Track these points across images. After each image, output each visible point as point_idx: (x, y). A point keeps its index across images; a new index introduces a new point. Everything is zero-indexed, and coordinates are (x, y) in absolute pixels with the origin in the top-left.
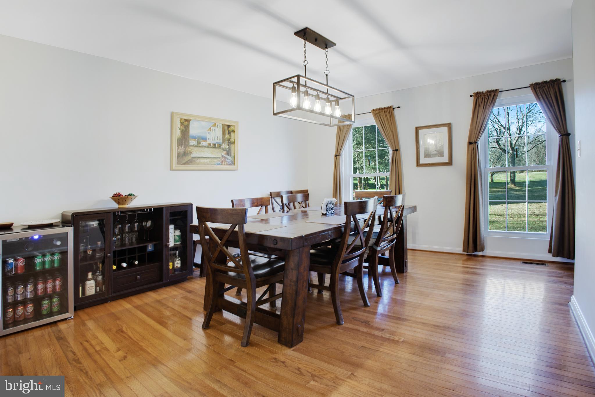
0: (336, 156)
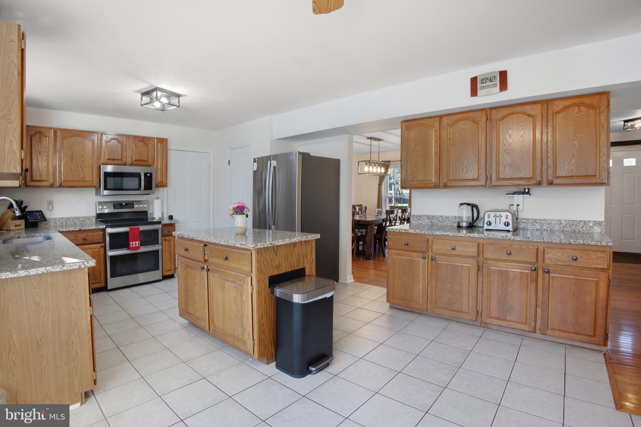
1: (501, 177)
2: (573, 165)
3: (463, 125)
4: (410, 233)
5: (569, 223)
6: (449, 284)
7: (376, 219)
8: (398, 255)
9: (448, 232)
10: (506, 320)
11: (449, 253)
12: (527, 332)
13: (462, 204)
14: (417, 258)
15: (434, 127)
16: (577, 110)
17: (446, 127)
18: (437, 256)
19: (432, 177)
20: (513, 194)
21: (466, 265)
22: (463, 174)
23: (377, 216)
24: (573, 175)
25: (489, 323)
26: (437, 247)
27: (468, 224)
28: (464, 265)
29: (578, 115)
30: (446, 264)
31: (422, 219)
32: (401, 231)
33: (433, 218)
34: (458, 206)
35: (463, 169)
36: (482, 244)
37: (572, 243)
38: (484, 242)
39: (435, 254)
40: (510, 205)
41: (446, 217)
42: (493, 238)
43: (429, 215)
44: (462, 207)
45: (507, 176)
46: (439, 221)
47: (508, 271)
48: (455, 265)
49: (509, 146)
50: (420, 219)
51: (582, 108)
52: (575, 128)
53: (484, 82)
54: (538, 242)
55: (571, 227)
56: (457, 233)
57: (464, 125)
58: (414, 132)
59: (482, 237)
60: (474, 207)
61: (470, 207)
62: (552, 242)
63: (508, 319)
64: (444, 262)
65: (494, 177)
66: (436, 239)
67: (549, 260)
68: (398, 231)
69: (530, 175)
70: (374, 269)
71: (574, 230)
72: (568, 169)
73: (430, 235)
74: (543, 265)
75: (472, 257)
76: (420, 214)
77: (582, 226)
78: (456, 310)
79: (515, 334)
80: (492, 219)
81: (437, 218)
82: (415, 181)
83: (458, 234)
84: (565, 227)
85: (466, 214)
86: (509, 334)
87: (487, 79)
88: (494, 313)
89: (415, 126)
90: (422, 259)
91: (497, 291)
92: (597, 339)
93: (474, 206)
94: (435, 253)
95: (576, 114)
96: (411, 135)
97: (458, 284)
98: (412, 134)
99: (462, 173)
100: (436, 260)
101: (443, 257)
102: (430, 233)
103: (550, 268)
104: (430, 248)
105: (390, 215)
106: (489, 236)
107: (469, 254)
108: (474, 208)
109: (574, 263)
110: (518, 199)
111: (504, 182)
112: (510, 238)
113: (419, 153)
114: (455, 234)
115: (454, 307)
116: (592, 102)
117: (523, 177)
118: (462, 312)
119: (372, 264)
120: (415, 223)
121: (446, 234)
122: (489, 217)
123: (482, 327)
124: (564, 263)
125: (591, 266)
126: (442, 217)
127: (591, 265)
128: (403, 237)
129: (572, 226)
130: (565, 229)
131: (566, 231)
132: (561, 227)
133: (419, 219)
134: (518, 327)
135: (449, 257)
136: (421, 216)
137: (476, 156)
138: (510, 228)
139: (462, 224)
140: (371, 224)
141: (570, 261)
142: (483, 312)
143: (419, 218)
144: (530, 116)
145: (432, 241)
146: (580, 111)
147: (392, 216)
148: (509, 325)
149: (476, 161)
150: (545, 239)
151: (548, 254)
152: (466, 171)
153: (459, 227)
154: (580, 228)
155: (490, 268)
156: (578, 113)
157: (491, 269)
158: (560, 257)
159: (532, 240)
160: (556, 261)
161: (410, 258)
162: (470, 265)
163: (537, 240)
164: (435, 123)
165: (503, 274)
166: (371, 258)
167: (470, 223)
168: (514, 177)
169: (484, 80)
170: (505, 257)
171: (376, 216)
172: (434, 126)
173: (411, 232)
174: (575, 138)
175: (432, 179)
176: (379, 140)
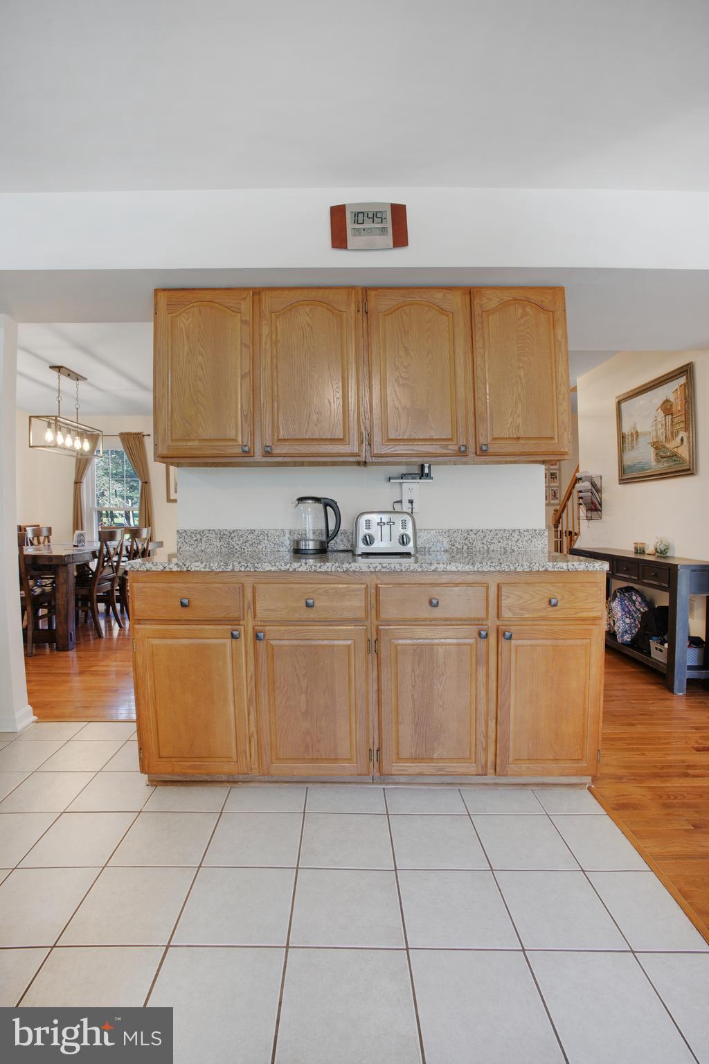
0: (76, 483)
1: (392, 436)
2: (518, 416)
3: (308, 315)
4: (195, 571)
5: (497, 534)
6: (303, 696)
7: (76, 552)
8: (164, 636)
9: (295, 564)
10: (431, 760)
11: (297, 616)
12: (473, 777)
13: (301, 500)
14: (215, 637)
15: (240, 313)
16: (520, 311)
17: (267, 314)
18: (268, 628)
19: (237, 432)
20: (402, 478)
21: (341, 643)
22: (310, 426)
23: (77, 546)
24: (519, 435)
25: (397, 773)
26: (269, 605)
27: (318, 543)
28: (336, 642)
29: (522, 321)
30: (292, 646)
31: (204, 539)
32: (167, 569)
33: (233, 535)
34: (294, 505)
35: (310, 415)
36: (374, 586)
37: (550, 569)
38: (379, 582)
39: (262, 624)
40: (395, 502)
41: (263, 533)
42: (402, 571)
43: (221, 528)
44: (302, 506)
45: (404, 435)
46: (246, 542)
47: (433, 645)
48: (316, 646)
49: (404, 370)
50: (201, 540)
51: (528, 309)
52: (520, 345)
53: (360, 221)
54: (490, 571)
55: (499, 542)
56: (319, 565)
57: (311, 315)
58: (190, 319)
59: (377, 570)
60: (330, 506)
61: (321, 506)
62: (516, 572)
63: (435, 755)
64: (286, 642)
65: (377, 438)
66: (262, 583)
67: (510, 610)
68: (161, 568)
69: (447, 434)
70: (81, 673)
71: (504, 548)
72: (511, 423)
73: (247, 574)
74: (498, 623)
75: (355, 621)
76: (200, 527)
77: (516, 539)
78: (323, 756)
79: (442, 784)
80: (375, 531)
81: (241, 536)
82: (194, 440)
83: (320, 567)
84: (491, 543)
85: (310, 522)
86: (432, 787)
87: (366, 215)
88: (406, 751)
89: (191, 306)
90: (228, 641)
91: (413, 695)
92: (586, 765)
93: (328, 504)
94: (263, 621)
95: (520, 319)
96: (183, 326)
97: (325, 694)
98: (184, 324)
99: (308, 423)
100: (267, 638)
101: (284, 628)
102: (248, 569)
103: (512, 628)
104: (249, 607)
105: (108, 542)
106: (393, 568)
107: (346, 615)
108: (328, 508)
109: (551, 613)
110: (413, 488)
111: (398, 447)
112: (436, 568)
113: (202, 369)
114: (313, 567)
115: (319, 751)
116: (542, 301)
117: (435, 438)
118: (336, 760)
119: (75, 659)
120: (187, 548)
121: (291, 569)
122: (368, 527)
123: (377, 783)
124: (536, 615)
125: (578, 615)
126: (252, 532)
127: (578, 612)
128: (174, 585)
129: (501, 541)
130: (492, 547)
131: (493, 551)
132: (484, 543)
133: (197, 540)
134: (456, 770)
135: (300, 628)
136: (202, 533)
137: (338, 388)
138: (410, 547)
139: (305, 545)
140: (66, 565)
141: (545, 609)
142: (384, 751)
143: (198, 536)
144: (442, 311)
145: (254, 589)
146: (525, 314)
147: (113, 544)
148: (440, 770)
149: (338, 398)
150: (503, 566)
151: (508, 597)
152: (315, 422)
153: (298, 552)
154: (514, 543)
155: (395, 642)
156: (522, 317)
157: (398, 645)
158: (529, 602)
159: (480, 570)
160: (521, 611)
161: (198, 641)
162: (349, 642)
163: (489, 569)
164: (243, 303)
165: (423, 653)
166: (70, 647)
167: (322, 543)
168: (417, 438)
169: (361, 215)
170: (426, 612)
171: (75, 546)
172: (240, 309)
173: (197, 569)
174: (521, 365)
175: (237, 435)
176: (78, 377)
